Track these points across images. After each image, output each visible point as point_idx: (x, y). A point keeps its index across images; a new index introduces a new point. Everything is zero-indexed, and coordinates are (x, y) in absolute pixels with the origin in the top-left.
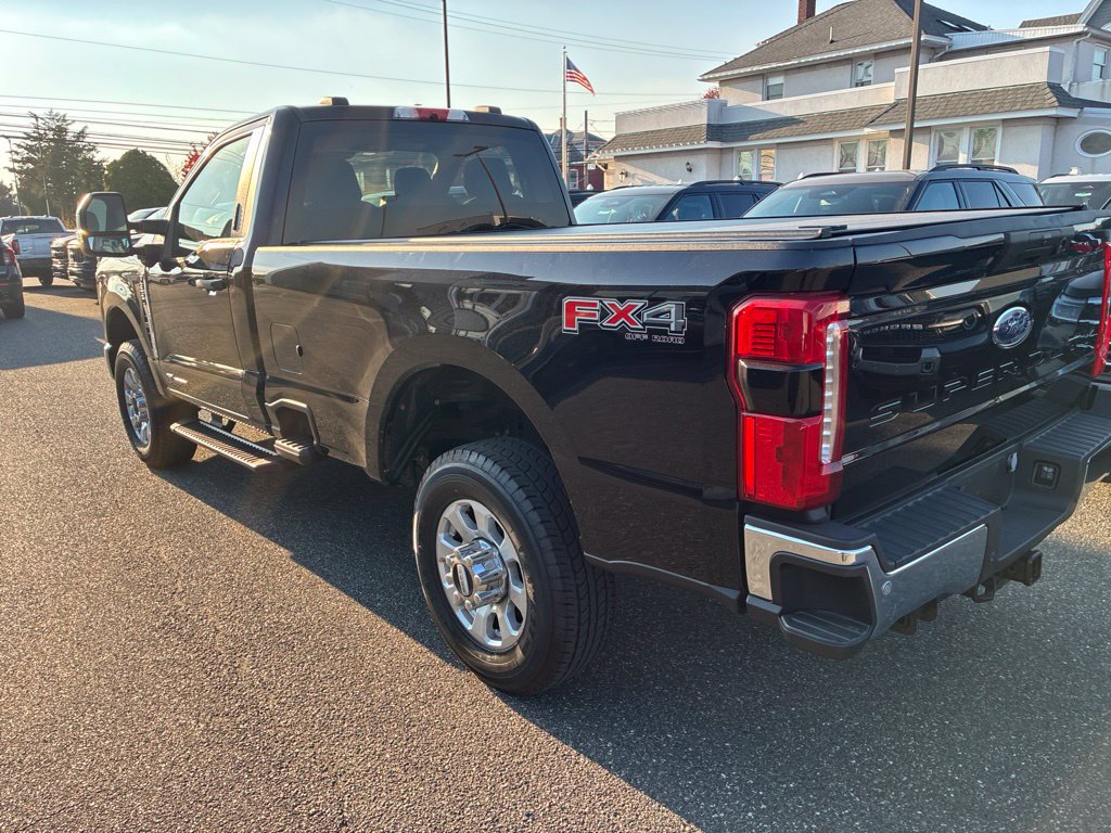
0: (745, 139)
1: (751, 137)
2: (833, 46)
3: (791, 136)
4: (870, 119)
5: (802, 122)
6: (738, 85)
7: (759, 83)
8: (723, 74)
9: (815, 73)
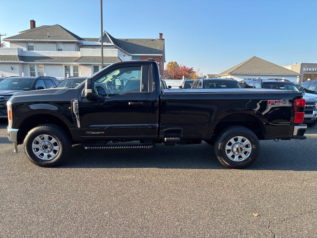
0: (33, 61)
1: (35, 61)
2: (49, 38)
3: (50, 62)
4: (75, 60)
5: (51, 58)
6: (17, 44)
7: (25, 44)
8: (12, 40)
9: (44, 44)
